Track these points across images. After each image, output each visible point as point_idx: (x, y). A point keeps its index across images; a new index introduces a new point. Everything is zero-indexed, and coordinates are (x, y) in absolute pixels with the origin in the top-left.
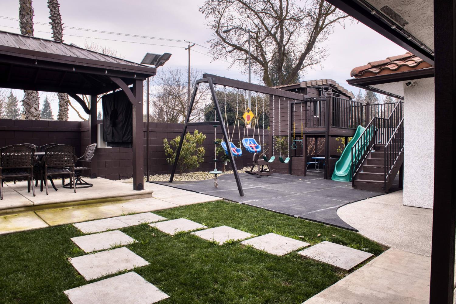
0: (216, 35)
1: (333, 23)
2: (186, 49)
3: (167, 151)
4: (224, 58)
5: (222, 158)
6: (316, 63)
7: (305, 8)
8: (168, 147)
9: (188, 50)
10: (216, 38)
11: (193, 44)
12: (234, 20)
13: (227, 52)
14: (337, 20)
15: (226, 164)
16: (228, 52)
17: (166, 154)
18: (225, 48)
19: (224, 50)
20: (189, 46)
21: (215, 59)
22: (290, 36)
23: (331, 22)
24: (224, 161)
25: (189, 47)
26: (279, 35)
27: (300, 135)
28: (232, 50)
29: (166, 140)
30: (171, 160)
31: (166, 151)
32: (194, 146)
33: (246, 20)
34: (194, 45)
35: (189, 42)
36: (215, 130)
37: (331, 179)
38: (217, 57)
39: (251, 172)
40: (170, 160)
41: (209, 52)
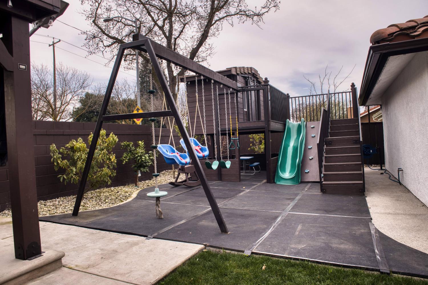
0: (93, 24)
1: (222, 20)
2: (50, 46)
3: (58, 163)
4: (100, 54)
5: (134, 167)
6: (202, 61)
7: (191, 4)
8: (59, 158)
9: (52, 47)
10: (94, 30)
11: (58, 40)
12: (112, 12)
13: (104, 46)
14: (225, 18)
15: (140, 175)
16: (106, 46)
17: (56, 169)
18: (102, 41)
19: (101, 44)
20: (53, 42)
21: (91, 53)
22: (184, 27)
23: (220, 19)
24: (136, 171)
25: (53, 44)
26: (168, 28)
27: (225, 132)
28: (112, 44)
29: (53, 147)
30: (65, 177)
31: (55, 163)
32: (104, 154)
33: (125, 14)
34: (60, 41)
35: (54, 38)
36: (153, 126)
37: (274, 182)
38: (94, 51)
39: (176, 183)
40: (63, 177)
41: (84, 45)
